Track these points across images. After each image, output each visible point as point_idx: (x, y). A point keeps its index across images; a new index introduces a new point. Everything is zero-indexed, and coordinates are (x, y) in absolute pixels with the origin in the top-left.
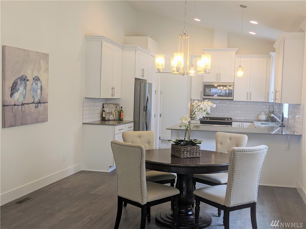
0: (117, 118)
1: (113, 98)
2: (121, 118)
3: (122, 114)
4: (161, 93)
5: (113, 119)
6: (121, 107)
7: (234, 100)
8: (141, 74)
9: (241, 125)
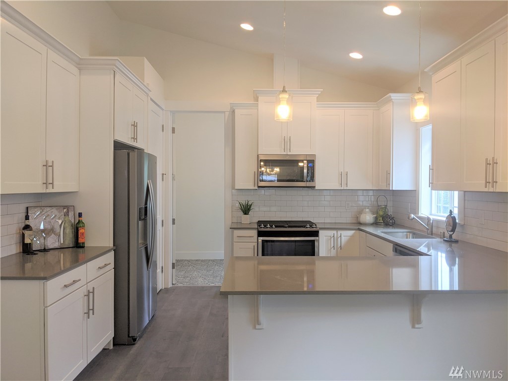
0: (69, 242)
2: (80, 241)
3: (81, 231)
4: (173, 179)
5: (56, 245)
6: (80, 215)
7: (316, 188)
8: (131, 135)
9: (335, 235)
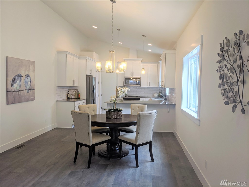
0: (76, 97)
1: (74, 86)
2: (79, 97)
3: (79, 95)
4: (102, 83)
5: (74, 98)
6: (79, 91)
7: (141, 86)
8: (90, 73)
9: (145, 100)
